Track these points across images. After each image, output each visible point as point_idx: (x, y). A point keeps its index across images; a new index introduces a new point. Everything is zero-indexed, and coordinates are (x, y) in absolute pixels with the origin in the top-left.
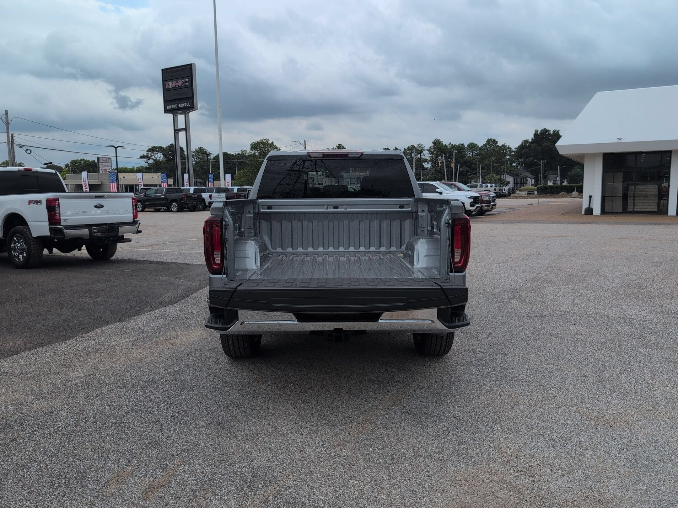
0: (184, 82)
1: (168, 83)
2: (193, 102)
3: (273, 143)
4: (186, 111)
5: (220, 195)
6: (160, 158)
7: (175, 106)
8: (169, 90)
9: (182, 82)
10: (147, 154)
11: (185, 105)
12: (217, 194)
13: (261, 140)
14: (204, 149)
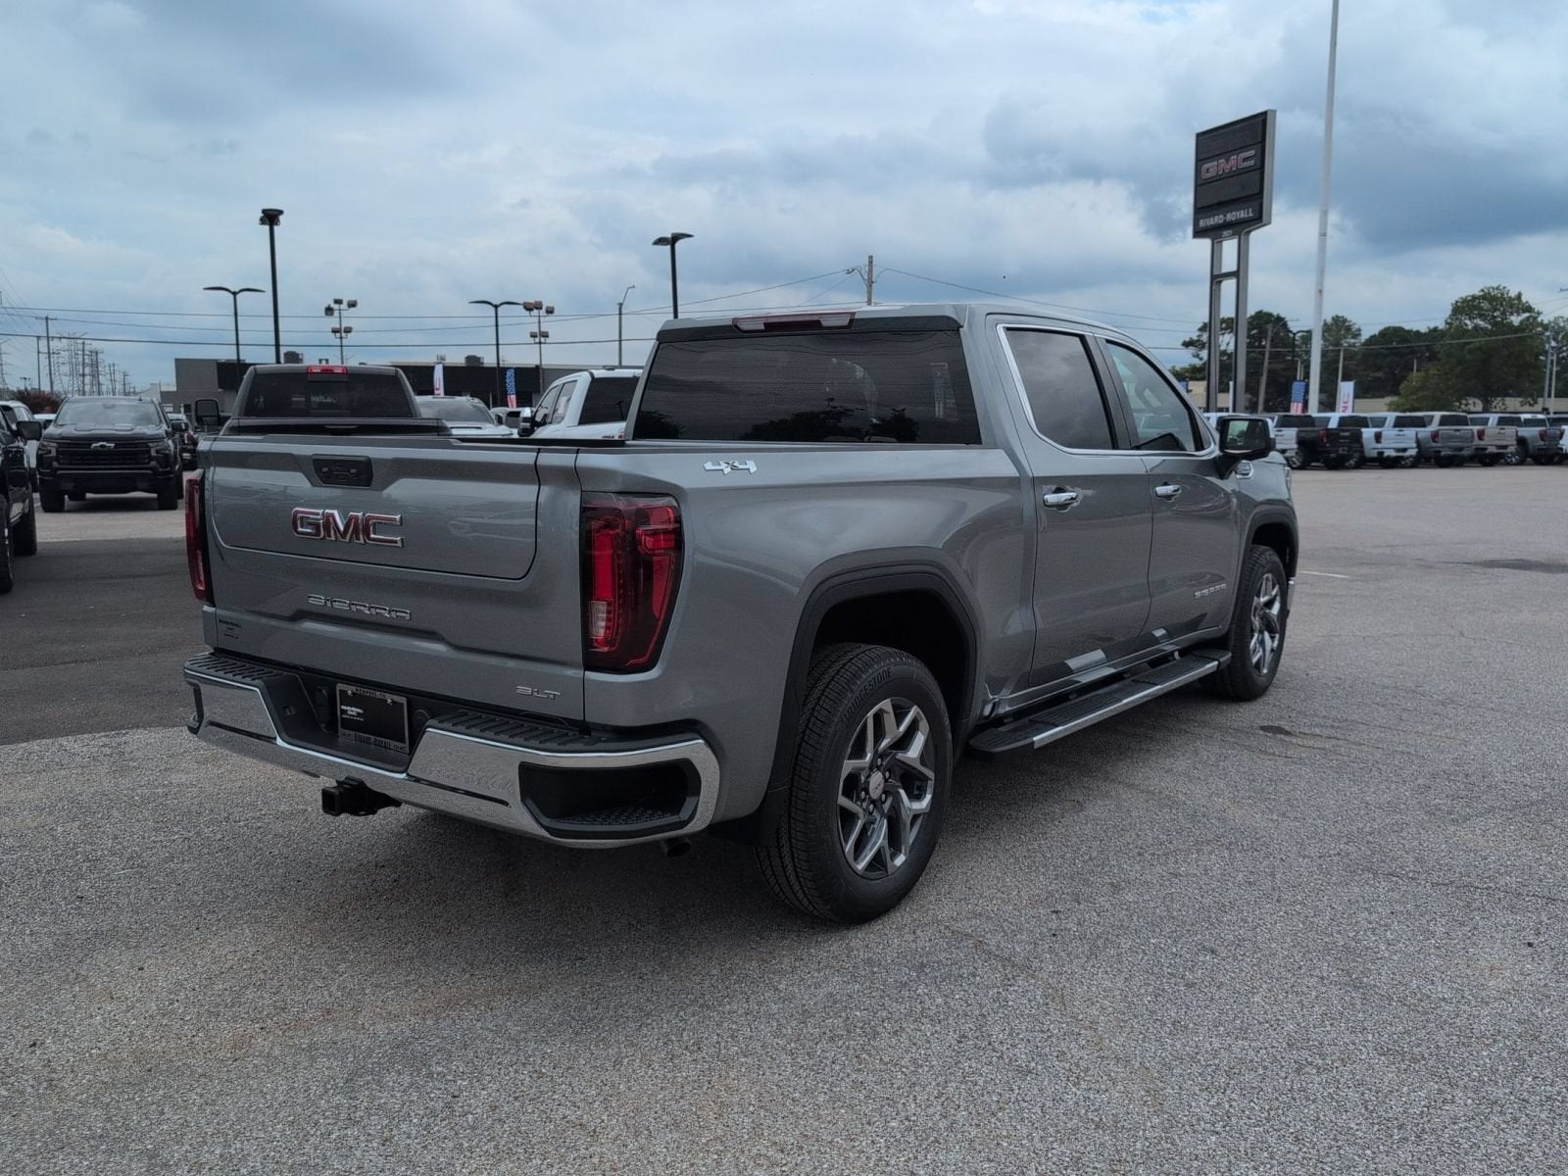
0: (1245, 160)
1: (1206, 166)
2: (1261, 205)
3: (1519, 296)
4: (1241, 229)
5: (1401, 433)
6: (1228, 344)
7: (1218, 219)
8: (1210, 181)
9: (1236, 161)
10: (1199, 336)
11: (1242, 214)
12: (1396, 431)
13: (1483, 290)
14: (1345, 321)
